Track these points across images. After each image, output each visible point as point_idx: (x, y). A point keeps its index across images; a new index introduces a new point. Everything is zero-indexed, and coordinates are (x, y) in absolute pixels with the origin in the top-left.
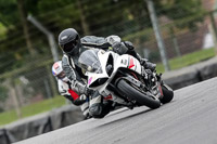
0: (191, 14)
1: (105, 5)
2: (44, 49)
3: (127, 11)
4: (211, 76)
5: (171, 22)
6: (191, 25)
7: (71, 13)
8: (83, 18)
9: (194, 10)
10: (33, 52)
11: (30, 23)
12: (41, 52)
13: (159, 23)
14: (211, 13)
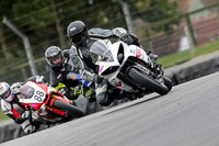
0: (167, 17)
1: (80, 8)
2: (20, 52)
3: (102, 13)
4: (187, 79)
5: (147, 24)
6: (167, 28)
7: (46, 16)
8: (58, 21)
9: (170, 12)
10: (8, 56)
11: (5, 26)
12: (16, 56)
13: (134, 25)
14: (187, 15)
